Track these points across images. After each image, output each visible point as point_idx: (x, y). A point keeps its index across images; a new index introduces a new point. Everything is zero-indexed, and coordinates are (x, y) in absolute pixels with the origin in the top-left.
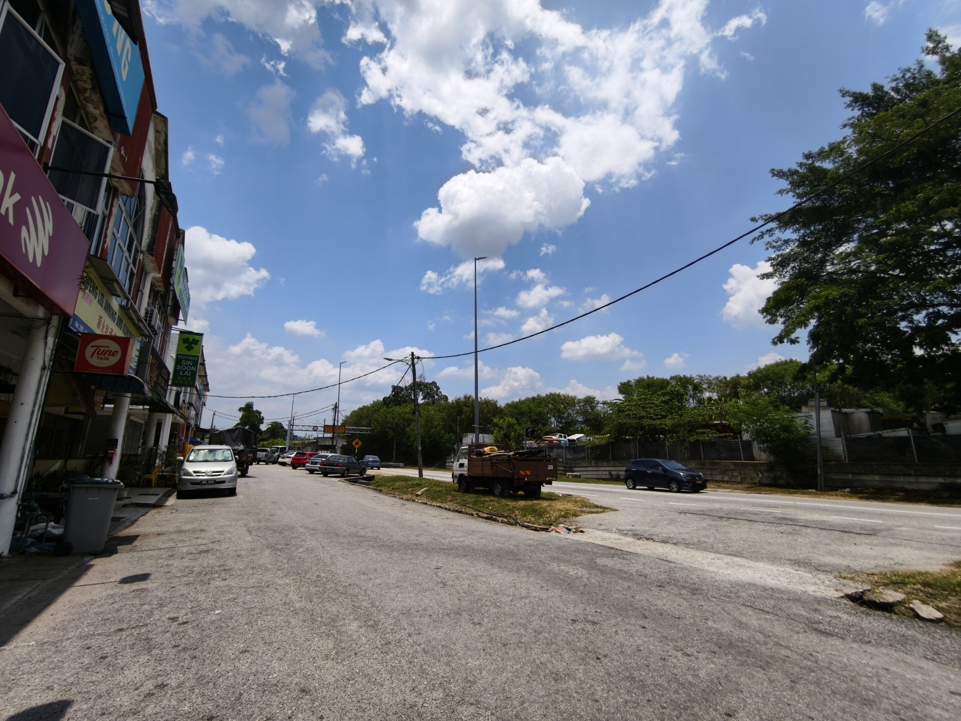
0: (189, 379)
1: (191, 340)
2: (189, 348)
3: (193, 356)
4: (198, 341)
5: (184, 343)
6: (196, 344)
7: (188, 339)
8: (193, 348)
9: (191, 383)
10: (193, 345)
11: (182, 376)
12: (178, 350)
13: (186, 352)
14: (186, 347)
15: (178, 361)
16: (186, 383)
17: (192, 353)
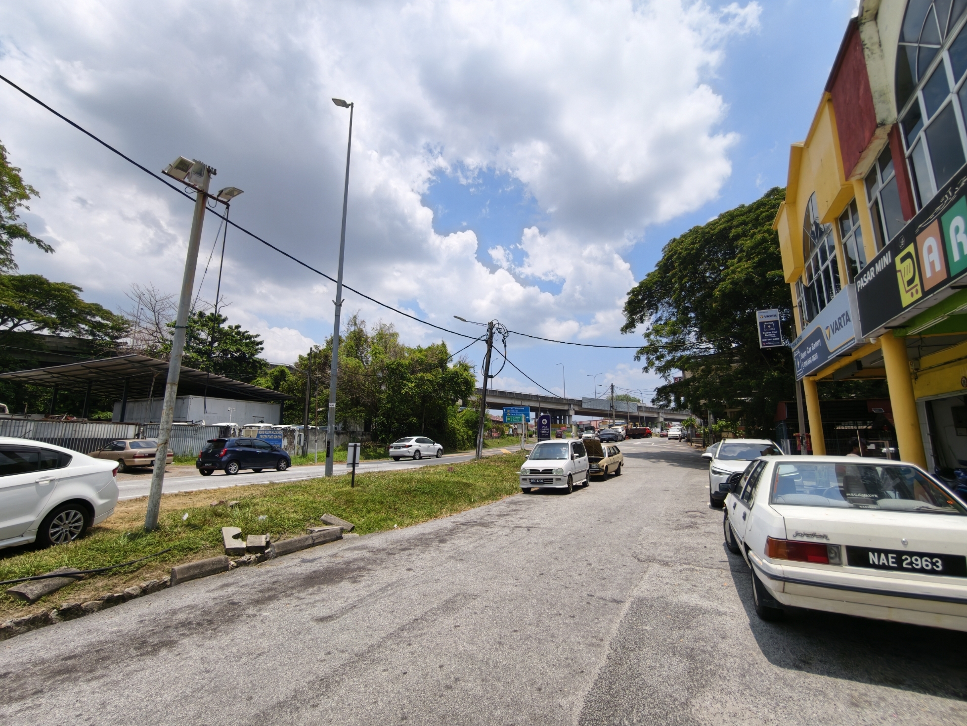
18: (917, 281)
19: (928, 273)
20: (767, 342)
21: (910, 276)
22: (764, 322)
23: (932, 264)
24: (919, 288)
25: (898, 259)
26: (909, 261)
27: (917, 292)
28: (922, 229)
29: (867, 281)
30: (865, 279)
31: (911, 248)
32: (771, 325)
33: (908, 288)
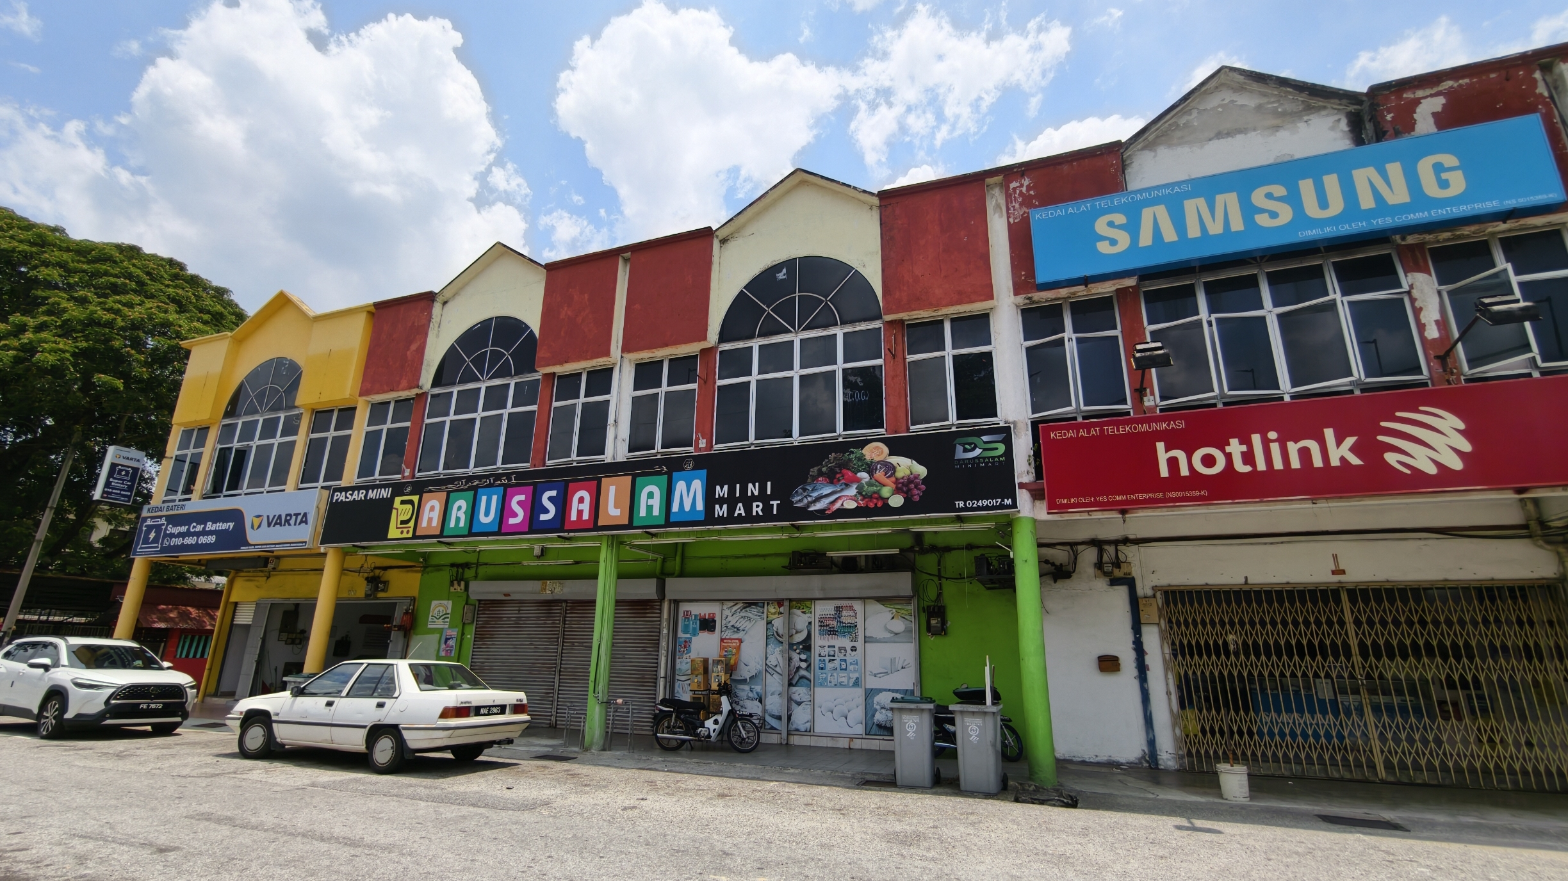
18: (412, 524)
19: (424, 523)
20: (111, 493)
21: (406, 518)
22: (118, 465)
23: (430, 520)
24: (411, 530)
25: (398, 500)
26: (409, 507)
27: (408, 532)
28: (430, 491)
29: (351, 498)
30: (348, 495)
31: (415, 498)
32: (127, 472)
33: (399, 526)
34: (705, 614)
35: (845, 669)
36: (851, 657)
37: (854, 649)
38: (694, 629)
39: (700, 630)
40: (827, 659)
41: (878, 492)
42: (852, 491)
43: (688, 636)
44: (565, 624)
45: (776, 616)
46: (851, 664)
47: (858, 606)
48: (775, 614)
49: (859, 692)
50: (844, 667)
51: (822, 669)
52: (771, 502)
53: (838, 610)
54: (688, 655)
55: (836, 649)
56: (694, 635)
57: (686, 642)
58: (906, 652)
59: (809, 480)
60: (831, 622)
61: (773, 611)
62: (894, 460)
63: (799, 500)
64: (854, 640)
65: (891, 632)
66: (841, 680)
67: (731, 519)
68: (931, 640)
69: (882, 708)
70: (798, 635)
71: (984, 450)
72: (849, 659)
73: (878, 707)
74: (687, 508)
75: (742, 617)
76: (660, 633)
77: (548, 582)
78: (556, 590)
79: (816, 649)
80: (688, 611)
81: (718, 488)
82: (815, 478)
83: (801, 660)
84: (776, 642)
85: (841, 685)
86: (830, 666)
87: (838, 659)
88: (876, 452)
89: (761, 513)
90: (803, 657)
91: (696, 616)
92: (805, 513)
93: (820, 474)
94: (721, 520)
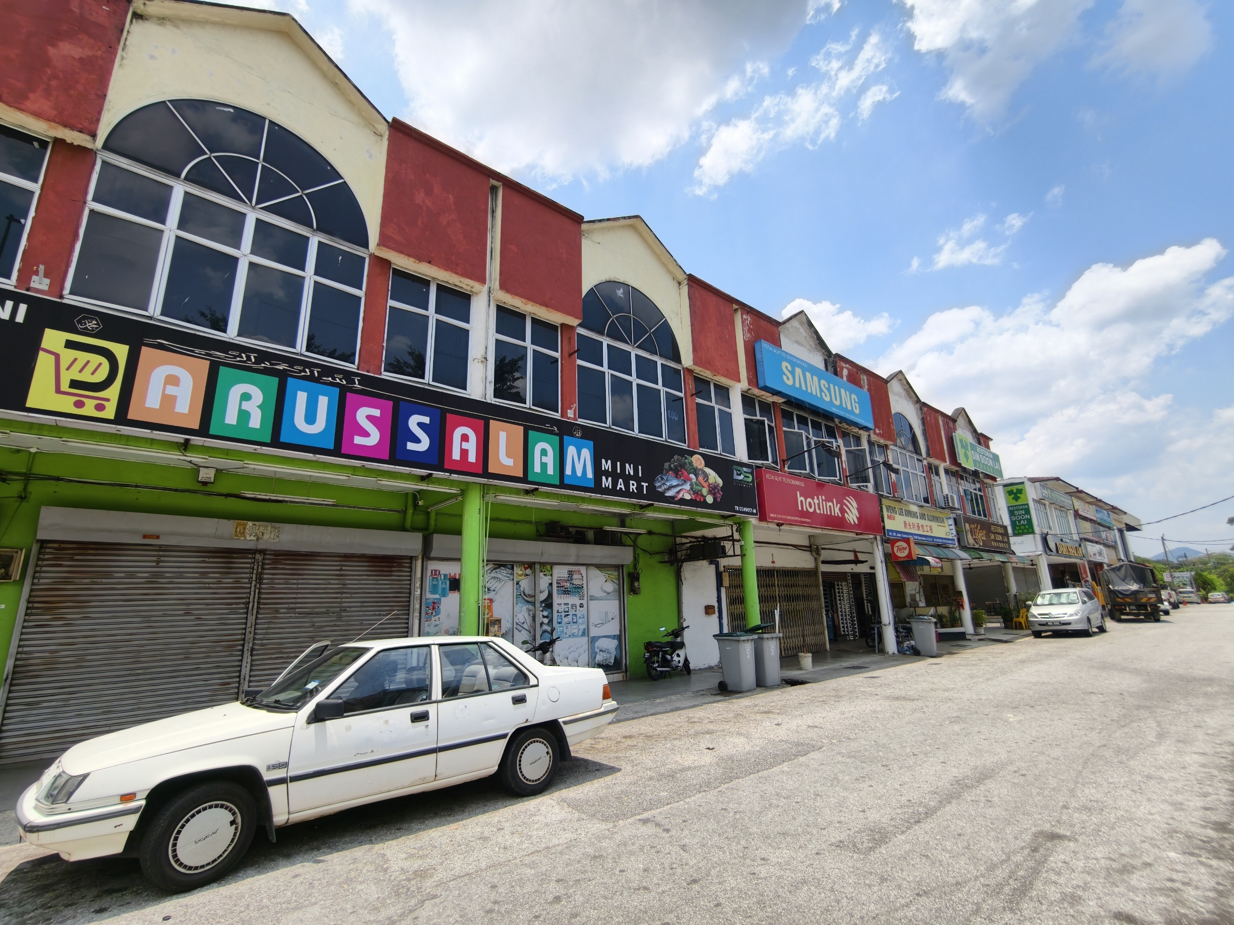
0: (1027, 527)
1: (1015, 491)
2: (1016, 498)
3: (1022, 505)
4: (1022, 490)
5: (1010, 495)
6: (1021, 493)
7: (1012, 491)
8: (1019, 498)
9: (1030, 530)
10: (1019, 495)
11: (1020, 526)
12: (1007, 502)
13: (1015, 503)
14: (1013, 499)
15: (1011, 513)
16: (1025, 531)
17: (1020, 502)
19: (151, 401)
23: (170, 399)
24: (111, 406)
26: (99, 359)
27: (101, 407)
28: (163, 348)
31: (118, 348)
33: (67, 389)
34: (455, 574)
35: (576, 622)
36: (581, 612)
37: (581, 606)
38: (444, 589)
39: (451, 589)
40: (563, 614)
41: (700, 491)
42: (687, 487)
43: (437, 596)
44: (261, 584)
45: (523, 577)
46: (580, 618)
47: (583, 570)
48: (521, 575)
49: (585, 639)
50: (575, 621)
51: (560, 623)
52: (642, 484)
53: (571, 573)
54: (437, 617)
55: (570, 606)
56: (444, 595)
57: (434, 603)
58: (613, 606)
59: (664, 472)
60: (566, 584)
61: (520, 573)
62: (708, 470)
63: (660, 486)
64: (581, 598)
65: (605, 592)
66: (573, 631)
67: (613, 491)
68: (630, 599)
69: (601, 651)
70: (541, 595)
71: (745, 476)
72: (579, 614)
73: (598, 651)
74: (579, 474)
75: (492, 578)
76: (410, 593)
77: (250, 524)
78: (266, 537)
79: (555, 607)
80: (436, 571)
81: (603, 461)
82: (667, 471)
83: (544, 617)
84: (523, 601)
85: (573, 635)
86: (565, 620)
87: (571, 614)
88: (697, 461)
89: (635, 491)
90: (545, 613)
91: (445, 575)
92: (662, 497)
93: (671, 469)
94: (606, 491)
